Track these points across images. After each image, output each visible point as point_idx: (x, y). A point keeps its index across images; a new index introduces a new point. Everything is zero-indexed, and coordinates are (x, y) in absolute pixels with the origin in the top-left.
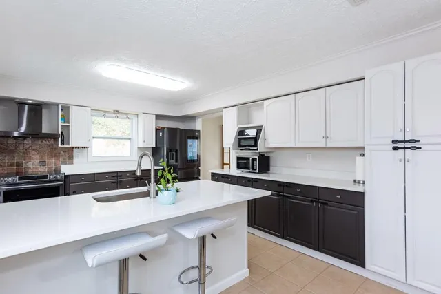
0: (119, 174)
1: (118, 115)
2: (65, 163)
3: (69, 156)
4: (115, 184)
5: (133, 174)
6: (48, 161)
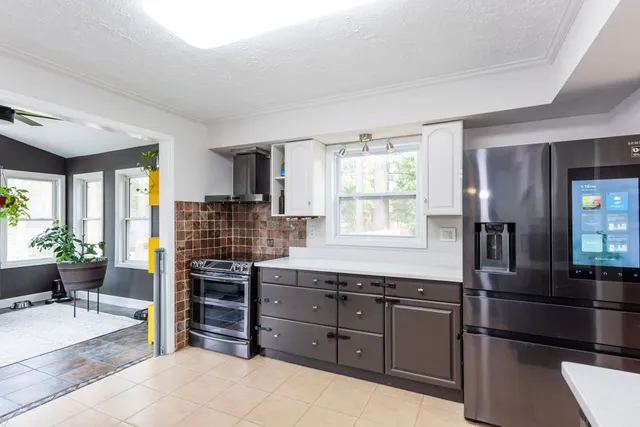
0: (341, 279)
2: (295, 244)
3: (300, 233)
4: (333, 301)
5: (372, 284)
6: (276, 240)
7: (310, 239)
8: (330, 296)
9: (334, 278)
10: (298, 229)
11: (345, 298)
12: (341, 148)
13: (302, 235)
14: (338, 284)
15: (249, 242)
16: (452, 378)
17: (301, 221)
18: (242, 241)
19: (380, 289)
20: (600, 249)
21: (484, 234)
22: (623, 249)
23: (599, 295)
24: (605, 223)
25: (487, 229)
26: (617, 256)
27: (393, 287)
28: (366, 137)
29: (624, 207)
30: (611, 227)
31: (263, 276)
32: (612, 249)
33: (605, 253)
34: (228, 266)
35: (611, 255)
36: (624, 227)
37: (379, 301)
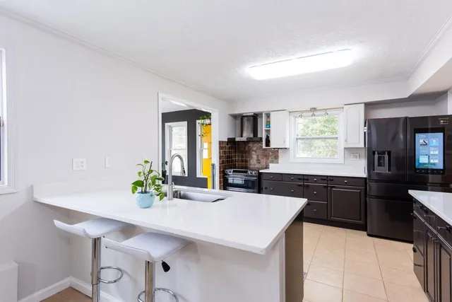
0: (305, 177)
1: (315, 113)
2: (272, 162)
3: (275, 157)
4: (302, 188)
5: (322, 179)
6: (262, 160)
7: (280, 160)
8: (300, 185)
9: (302, 177)
10: (275, 154)
11: (308, 186)
12: (301, 114)
13: (276, 157)
14: (304, 179)
15: (246, 161)
16: (360, 220)
17: (276, 151)
18: (242, 161)
19: (326, 181)
20: (427, 162)
21: (376, 156)
22: (436, 161)
23: (430, 181)
24: (429, 151)
25: (378, 154)
26: (434, 164)
27: (332, 180)
28: (314, 109)
29: (437, 145)
30: (432, 153)
31: (263, 177)
32: (432, 161)
33: (429, 163)
34: (246, 172)
35: (432, 164)
36: (437, 153)
37: (325, 187)
